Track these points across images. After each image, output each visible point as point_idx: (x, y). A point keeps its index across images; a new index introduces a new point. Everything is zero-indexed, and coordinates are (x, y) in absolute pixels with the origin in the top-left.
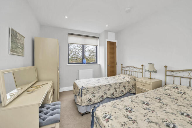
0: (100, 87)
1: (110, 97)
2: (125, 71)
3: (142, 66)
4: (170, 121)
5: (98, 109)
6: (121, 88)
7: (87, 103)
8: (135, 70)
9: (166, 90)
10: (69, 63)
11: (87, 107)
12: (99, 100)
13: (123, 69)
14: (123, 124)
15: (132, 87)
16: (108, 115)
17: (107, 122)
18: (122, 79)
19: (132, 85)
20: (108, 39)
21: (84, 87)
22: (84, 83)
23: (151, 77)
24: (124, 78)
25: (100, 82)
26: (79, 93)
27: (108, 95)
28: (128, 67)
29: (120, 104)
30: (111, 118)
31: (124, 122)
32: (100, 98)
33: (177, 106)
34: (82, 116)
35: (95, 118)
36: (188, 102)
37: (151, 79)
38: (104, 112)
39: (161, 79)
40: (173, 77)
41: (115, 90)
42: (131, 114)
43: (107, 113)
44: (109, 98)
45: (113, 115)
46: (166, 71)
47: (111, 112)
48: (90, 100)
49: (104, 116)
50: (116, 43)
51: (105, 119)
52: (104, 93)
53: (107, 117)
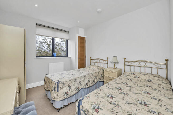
0: (76, 79)
1: (85, 87)
2: (94, 63)
3: (108, 58)
4: (140, 100)
5: (83, 101)
6: (93, 78)
7: (64, 97)
8: (102, 61)
9: (127, 76)
10: (36, 57)
11: (63, 101)
12: (75, 92)
13: (92, 61)
14: (112, 110)
15: (101, 76)
16: (96, 106)
17: (97, 113)
18: (93, 70)
19: (101, 75)
20: (78, 34)
21: (60, 81)
22: (57, 76)
23: (114, 67)
24: (94, 69)
25: (74, 74)
26: (55, 87)
27: (83, 86)
28: (95, 59)
29: (101, 93)
30: (100, 108)
31: (111, 108)
32: (76, 89)
33: (139, 87)
34: (58, 111)
35: (81, 111)
36: (143, 84)
37: (114, 68)
38: (90, 103)
39: (121, 68)
40: (129, 66)
41: (89, 80)
42: (113, 100)
43: (94, 103)
44: (83, 88)
45: (100, 105)
46: (125, 62)
47: (97, 102)
48: (67, 93)
49: (92, 107)
50: (85, 38)
51: (95, 110)
52: (79, 84)
53: (96, 108)
